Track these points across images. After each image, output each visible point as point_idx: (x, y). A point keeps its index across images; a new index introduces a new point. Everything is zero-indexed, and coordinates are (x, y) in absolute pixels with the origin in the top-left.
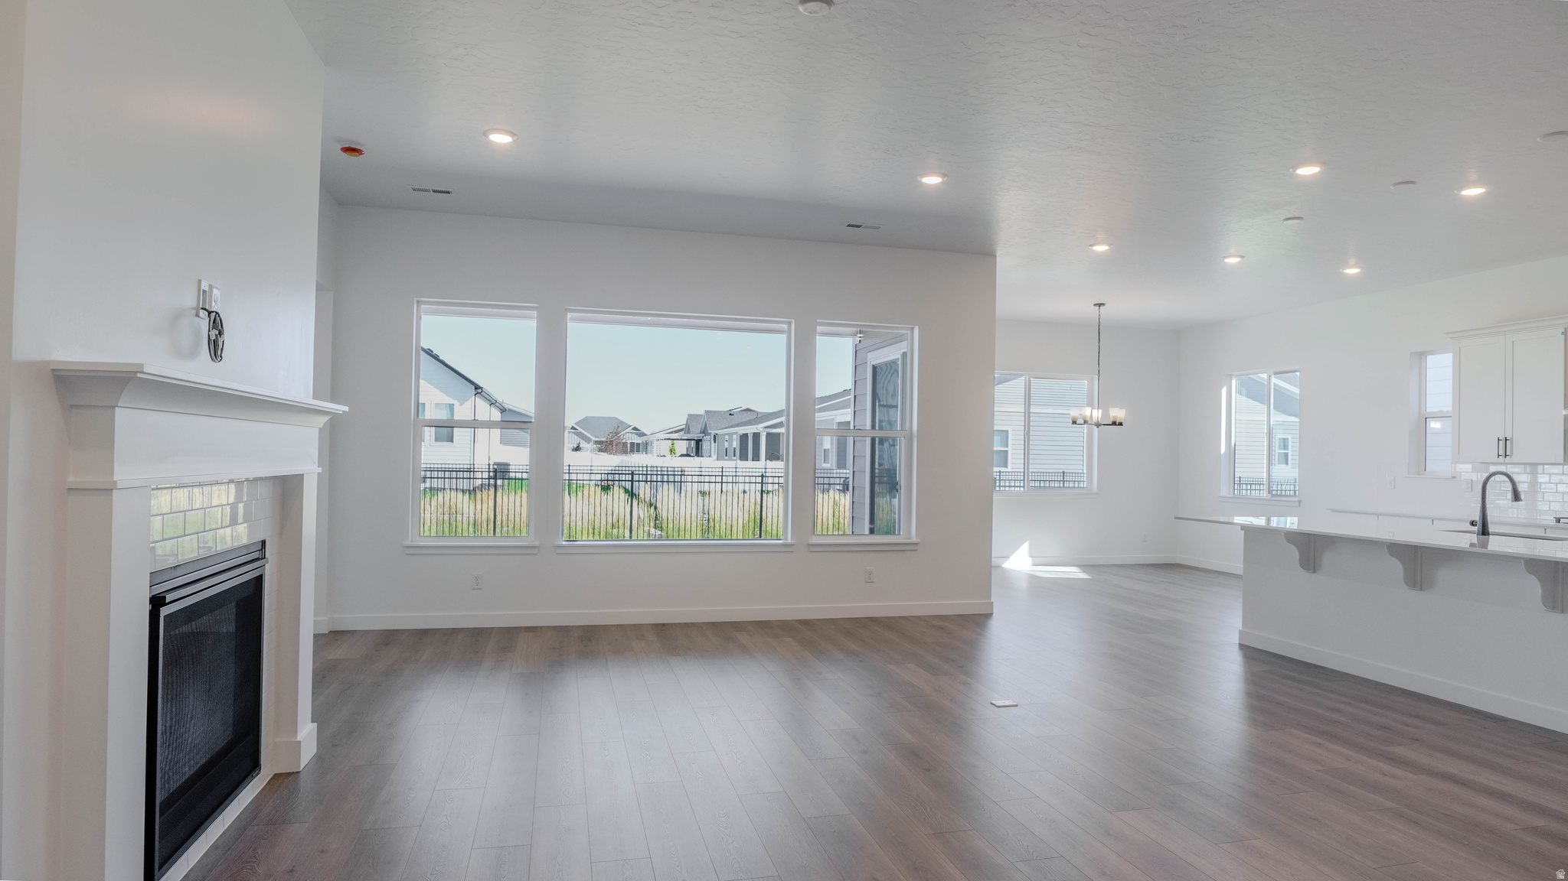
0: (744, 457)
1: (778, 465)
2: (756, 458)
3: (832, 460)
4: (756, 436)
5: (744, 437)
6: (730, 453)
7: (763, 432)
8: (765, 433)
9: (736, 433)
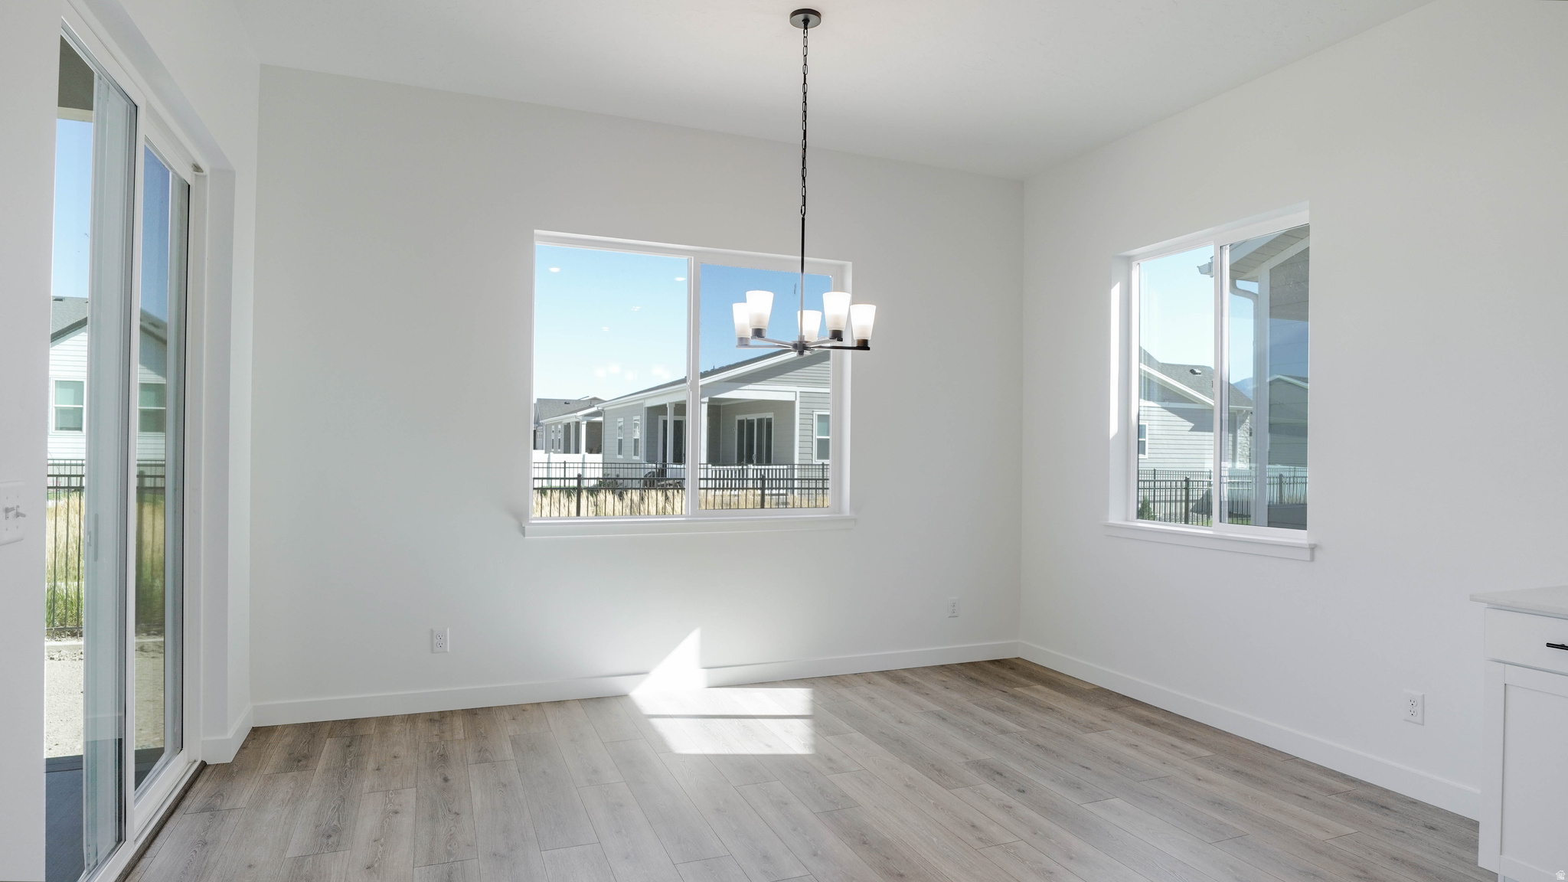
0: (567, 451)
1: (597, 458)
2: (577, 451)
3: (641, 452)
4: (578, 424)
5: (567, 427)
6: (556, 444)
7: (583, 420)
8: (585, 422)
9: (560, 423)
